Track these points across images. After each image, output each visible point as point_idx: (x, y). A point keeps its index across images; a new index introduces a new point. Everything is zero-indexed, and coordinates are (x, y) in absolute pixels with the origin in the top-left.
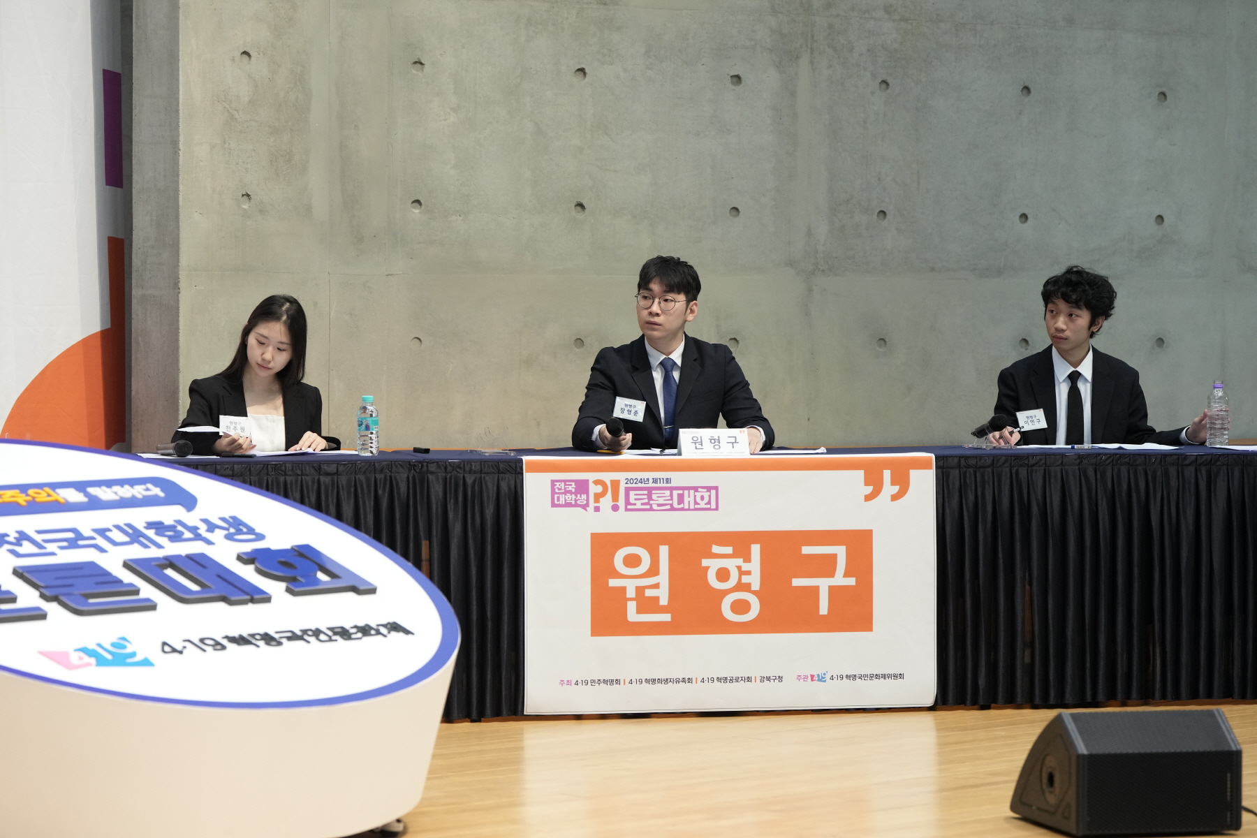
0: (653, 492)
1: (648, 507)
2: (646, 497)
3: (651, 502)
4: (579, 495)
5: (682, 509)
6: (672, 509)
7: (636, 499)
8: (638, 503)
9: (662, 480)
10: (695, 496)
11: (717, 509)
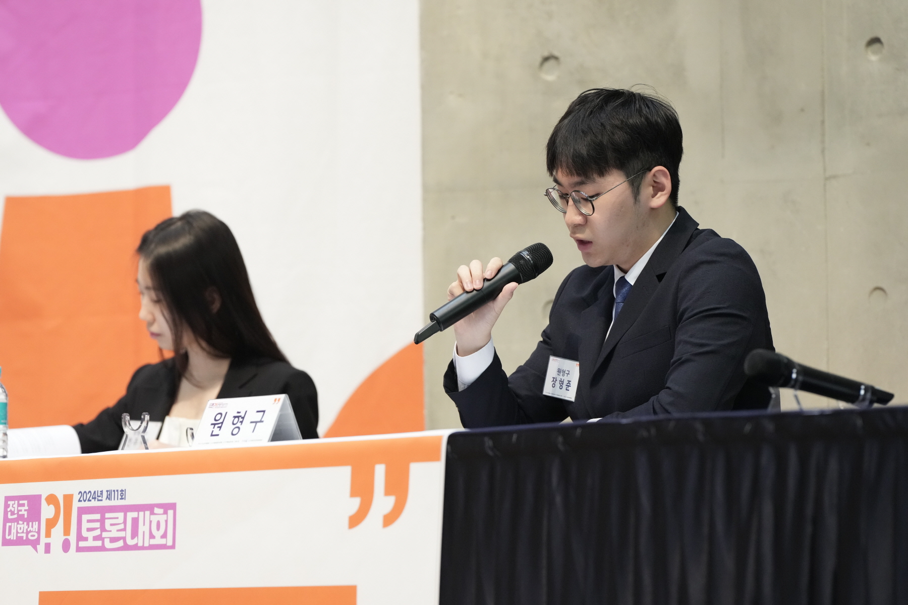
0: (107, 515)
1: (98, 543)
2: (97, 525)
3: (105, 535)
4: (31, 523)
5: (135, 547)
6: (126, 547)
7: (89, 530)
8: (90, 535)
9: (116, 493)
10: (151, 522)
11: (173, 547)
